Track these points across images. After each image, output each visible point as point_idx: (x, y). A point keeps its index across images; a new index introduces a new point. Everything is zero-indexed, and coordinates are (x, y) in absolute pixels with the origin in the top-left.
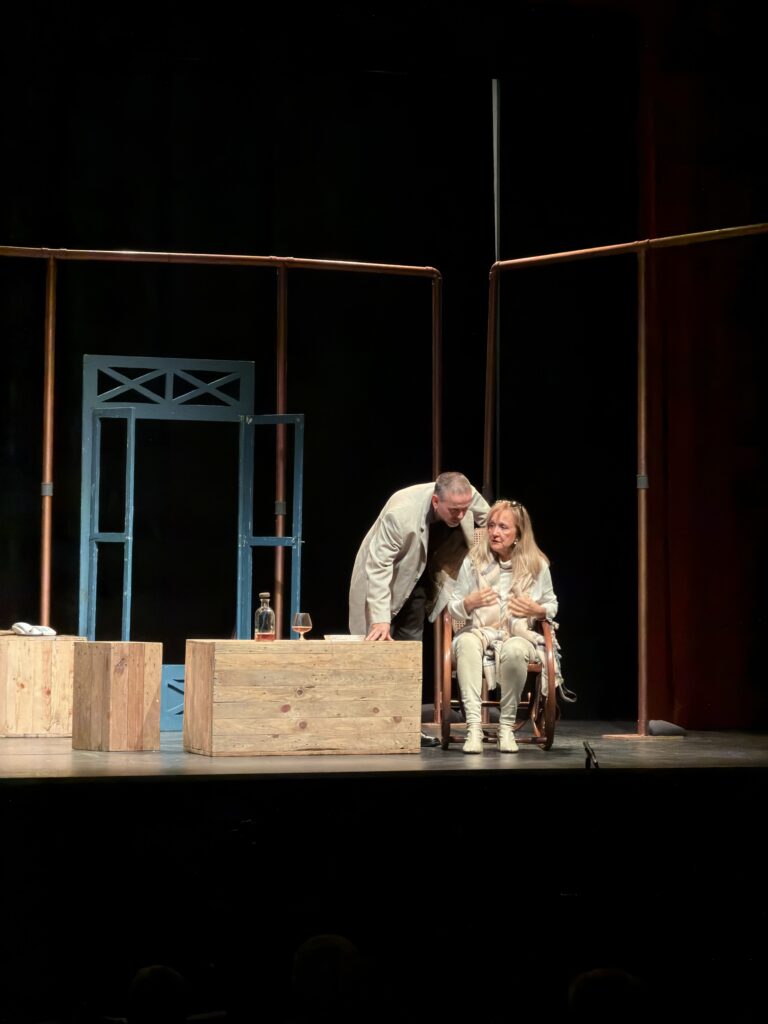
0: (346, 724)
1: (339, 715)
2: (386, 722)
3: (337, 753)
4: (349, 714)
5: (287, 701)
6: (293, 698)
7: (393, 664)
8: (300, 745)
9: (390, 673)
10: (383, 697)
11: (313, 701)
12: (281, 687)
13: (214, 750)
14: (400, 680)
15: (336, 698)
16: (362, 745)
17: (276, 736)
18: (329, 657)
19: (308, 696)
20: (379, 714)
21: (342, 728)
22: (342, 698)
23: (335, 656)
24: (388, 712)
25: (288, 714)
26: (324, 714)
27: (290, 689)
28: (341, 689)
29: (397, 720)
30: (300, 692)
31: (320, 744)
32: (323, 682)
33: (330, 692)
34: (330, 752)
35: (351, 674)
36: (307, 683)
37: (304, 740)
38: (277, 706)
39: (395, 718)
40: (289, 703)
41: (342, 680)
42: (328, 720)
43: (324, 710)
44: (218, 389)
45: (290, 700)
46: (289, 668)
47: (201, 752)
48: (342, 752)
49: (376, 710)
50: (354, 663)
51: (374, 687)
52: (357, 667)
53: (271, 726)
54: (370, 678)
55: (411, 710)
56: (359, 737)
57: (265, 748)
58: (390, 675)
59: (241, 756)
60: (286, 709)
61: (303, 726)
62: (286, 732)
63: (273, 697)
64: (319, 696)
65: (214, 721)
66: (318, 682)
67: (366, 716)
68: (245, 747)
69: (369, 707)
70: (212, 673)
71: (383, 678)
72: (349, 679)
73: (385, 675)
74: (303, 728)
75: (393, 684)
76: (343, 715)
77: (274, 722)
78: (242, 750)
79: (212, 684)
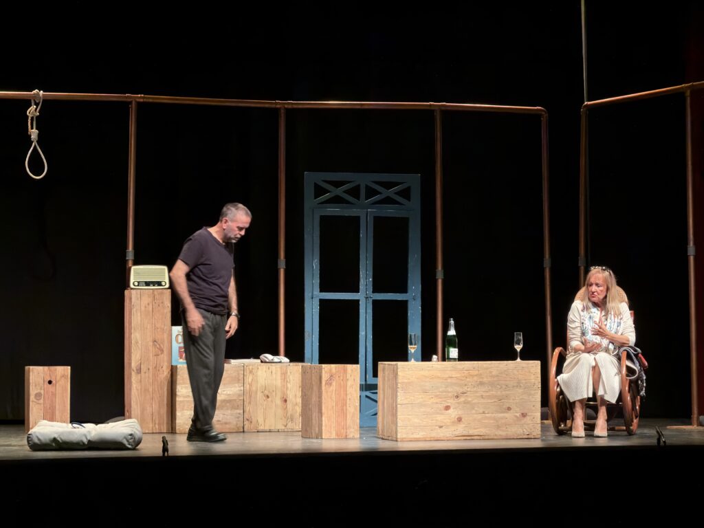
0: (488, 418)
1: (484, 413)
2: (516, 416)
3: (482, 438)
4: (490, 411)
5: (448, 403)
6: (452, 401)
7: (520, 377)
8: (457, 433)
9: (519, 383)
10: (514, 400)
11: (467, 402)
12: (444, 393)
13: (399, 437)
14: (525, 388)
15: (482, 401)
16: (501, 433)
17: (441, 427)
18: (476, 372)
19: (462, 399)
20: (511, 411)
21: (486, 421)
22: (485, 401)
23: (480, 371)
24: (518, 409)
25: (449, 411)
26: (474, 411)
27: (450, 394)
28: (484, 394)
29: (524, 415)
30: (457, 397)
31: (471, 432)
32: (472, 390)
33: (478, 397)
34: (478, 438)
35: (492, 384)
36: (461, 390)
37: (460, 429)
38: (442, 406)
39: (522, 414)
40: (449, 404)
41: (486, 388)
42: (476, 416)
43: (473, 409)
44: (396, 193)
45: (450, 402)
46: (449, 381)
47: (390, 438)
48: (486, 437)
49: (509, 409)
50: (492, 376)
51: (507, 392)
52: (495, 379)
53: (436, 420)
54: (504, 387)
55: (533, 408)
56: (498, 427)
57: (434, 435)
58: (519, 386)
59: (417, 440)
60: (447, 408)
61: (460, 420)
62: (448, 424)
63: (438, 400)
64: (470, 399)
65: (399, 417)
66: (469, 389)
67: (502, 412)
68: (420, 435)
69: (504, 407)
70: (397, 384)
71: (514, 387)
72: (490, 388)
73: (515, 384)
74: (459, 421)
75: (520, 391)
76: (486, 412)
77: (440, 418)
78: (418, 436)
79: (397, 392)
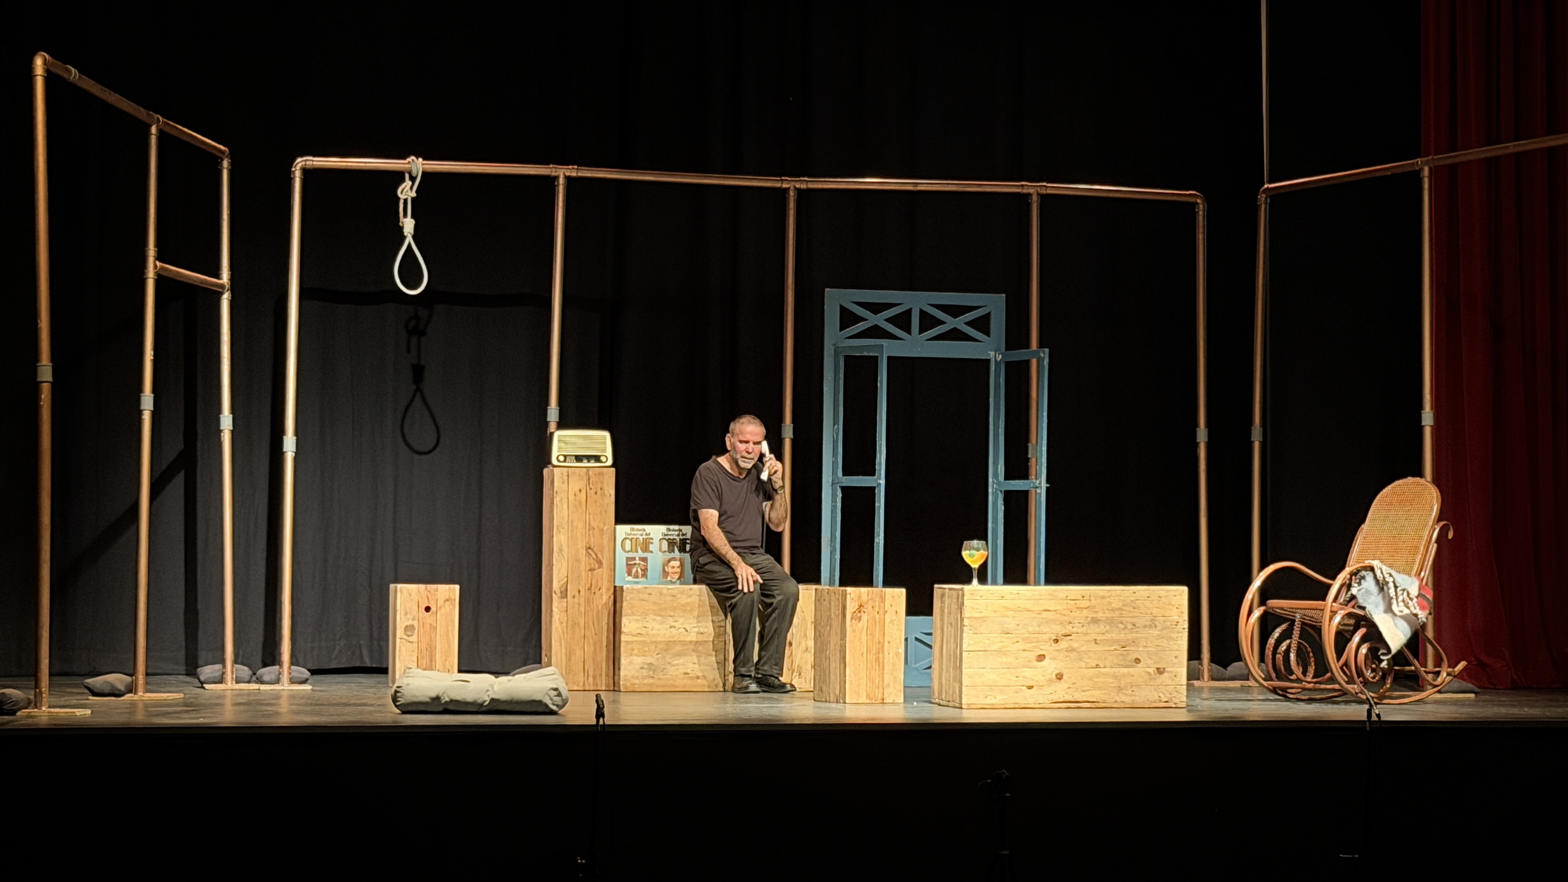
0: (1105, 674)
1: (1097, 666)
2: (1148, 673)
3: (1094, 705)
4: (1108, 664)
5: (1042, 650)
6: (1047, 647)
7: (1155, 611)
8: (1056, 698)
9: (1152, 620)
10: (1145, 647)
11: (1071, 650)
12: (1036, 635)
13: (965, 701)
14: (1163, 629)
15: (1096, 647)
16: (1124, 698)
17: (1030, 687)
18: (1087, 603)
19: (1063, 644)
20: (1141, 665)
21: (1101, 680)
22: (1101, 648)
23: (1094, 602)
24: (1150, 662)
25: (1044, 663)
26: (1082, 664)
27: (1045, 637)
28: (1099, 638)
29: (1160, 671)
30: (1056, 641)
31: (1078, 697)
32: (1079, 631)
33: (1089, 641)
34: (1089, 705)
35: (1110, 622)
36: (1063, 631)
37: (1061, 691)
38: (1033, 655)
39: (1158, 669)
40: (1043, 653)
41: (1102, 628)
42: (1086, 671)
43: (1081, 660)
44: (967, 324)
45: (1047, 649)
46: (1045, 615)
47: (951, 704)
48: (1102, 705)
49: (1137, 661)
50: (1113, 610)
51: (1135, 635)
52: (1117, 613)
53: (1024, 677)
54: (1130, 626)
55: (1175, 661)
56: (1120, 689)
57: (1019, 699)
58: (1153, 625)
59: (993, 707)
60: (1041, 658)
61: (1060, 677)
62: (1042, 683)
63: (1027, 646)
64: (1075, 645)
65: (964, 671)
66: (1075, 630)
67: (1127, 667)
68: (998, 699)
69: (1129, 658)
70: (962, 620)
71: (1145, 626)
72: (1108, 627)
73: (1147, 623)
74: (1060, 679)
75: (1155, 632)
76: (1102, 666)
77: (1028, 672)
78: (994, 701)
79: (962, 631)
